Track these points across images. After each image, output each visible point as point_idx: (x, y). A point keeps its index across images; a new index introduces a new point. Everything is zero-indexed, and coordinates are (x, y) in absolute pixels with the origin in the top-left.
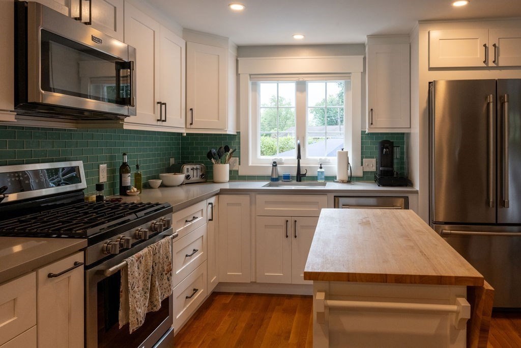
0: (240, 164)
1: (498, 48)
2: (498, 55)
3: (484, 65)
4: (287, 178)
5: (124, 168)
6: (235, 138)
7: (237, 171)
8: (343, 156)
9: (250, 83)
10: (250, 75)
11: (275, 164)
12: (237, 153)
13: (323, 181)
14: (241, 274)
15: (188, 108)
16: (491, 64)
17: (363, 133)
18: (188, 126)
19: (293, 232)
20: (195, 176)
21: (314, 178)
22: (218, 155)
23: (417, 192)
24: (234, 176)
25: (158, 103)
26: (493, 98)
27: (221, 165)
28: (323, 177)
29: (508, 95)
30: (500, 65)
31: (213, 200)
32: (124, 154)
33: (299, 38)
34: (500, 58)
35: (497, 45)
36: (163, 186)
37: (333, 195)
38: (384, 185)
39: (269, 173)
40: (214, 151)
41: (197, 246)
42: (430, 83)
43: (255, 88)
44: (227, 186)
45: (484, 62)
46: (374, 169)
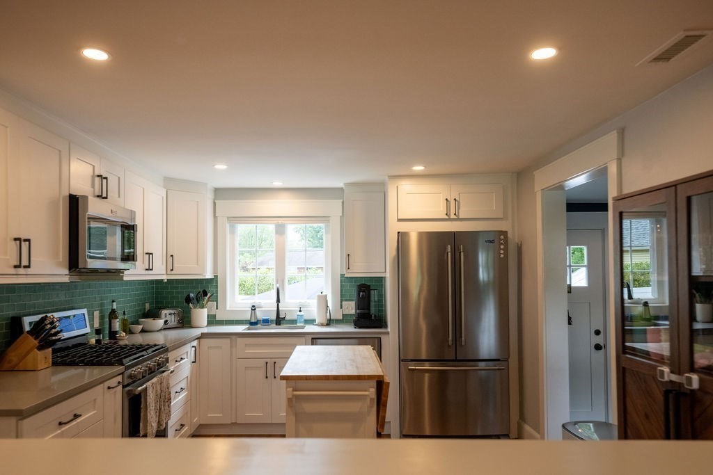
0: (217, 308)
1: (459, 202)
2: (459, 208)
3: (446, 217)
4: (266, 322)
5: (113, 314)
6: (213, 282)
7: (215, 316)
8: (323, 299)
9: (228, 225)
10: (228, 218)
11: (254, 308)
12: (215, 298)
13: (302, 324)
14: (221, 415)
15: (169, 254)
16: (453, 216)
17: (342, 276)
18: (169, 272)
19: (273, 374)
20: (173, 321)
21: (294, 322)
22: (197, 299)
23: (388, 333)
24: (212, 321)
25: (147, 254)
26: (451, 249)
27: (199, 309)
28: (303, 320)
29: (464, 246)
30: (460, 217)
31: (195, 343)
32: (113, 301)
33: (278, 184)
34: (460, 211)
35: (457, 199)
36: (143, 331)
37: (310, 337)
38: (360, 328)
39: (248, 317)
40: (192, 295)
41: (183, 385)
42: (398, 233)
43: (233, 232)
44: (205, 330)
45: (447, 214)
46: (353, 312)
